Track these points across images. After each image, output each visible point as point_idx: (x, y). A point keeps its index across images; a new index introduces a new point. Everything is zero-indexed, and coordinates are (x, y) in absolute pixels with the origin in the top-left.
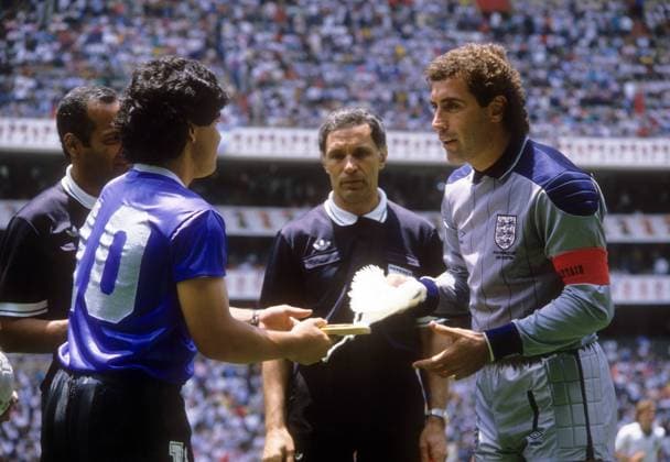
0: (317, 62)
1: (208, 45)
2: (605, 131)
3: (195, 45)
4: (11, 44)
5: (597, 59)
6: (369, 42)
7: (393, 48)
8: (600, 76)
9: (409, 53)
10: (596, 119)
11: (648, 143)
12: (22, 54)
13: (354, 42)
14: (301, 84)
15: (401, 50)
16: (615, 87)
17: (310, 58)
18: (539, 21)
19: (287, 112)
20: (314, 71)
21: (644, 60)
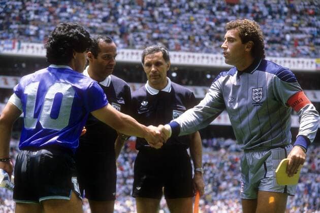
0: (157, 22)
1: (111, 14)
2: (278, 54)
3: (106, 14)
4: (28, 12)
5: (275, 24)
6: (179, 15)
7: (189, 17)
8: (276, 31)
9: (196, 20)
10: (274, 49)
11: (295, 60)
12: (32, 16)
13: (173, 14)
14: (150, 31)
15: (192, 18)
16: (282, 36)
17: (154, 21)
18: (251, 7)
19: (144, 43)
20: (156, 26)
21: (295, 25)
